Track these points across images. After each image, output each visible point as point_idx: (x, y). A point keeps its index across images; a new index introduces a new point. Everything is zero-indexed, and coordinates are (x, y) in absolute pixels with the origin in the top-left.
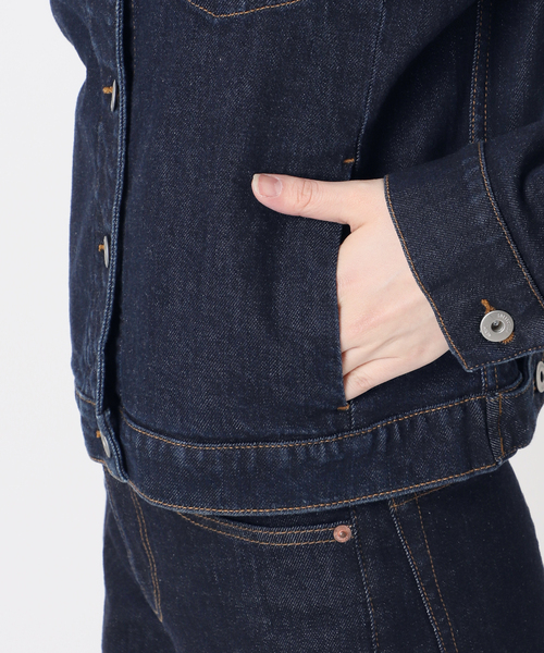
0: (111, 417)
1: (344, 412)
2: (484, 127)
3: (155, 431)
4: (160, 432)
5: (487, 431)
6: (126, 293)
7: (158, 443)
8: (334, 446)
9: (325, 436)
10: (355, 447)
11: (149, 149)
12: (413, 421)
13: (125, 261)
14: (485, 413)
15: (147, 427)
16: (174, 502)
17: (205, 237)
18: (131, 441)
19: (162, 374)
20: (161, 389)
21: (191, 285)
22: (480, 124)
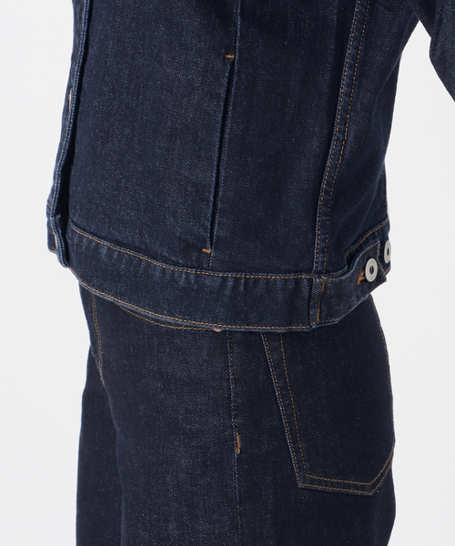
0: (60, 220)
1: (206, 254)
2: (353, 80)
3: (90, 233)
4: (94, 234)
5: (309, 301)
6: (79, 131)
7: (91, 241)
8: (192, 277)
9: (188, 267)
10: (207, 282)
11: (102, 30)
12: (256, 281)
13: (80, 109)
14: (311, 289)
15: (85, 230)
16: (93, 286)
17: (138, 97)
18: (72, 239)
19: (98, 193)
20: (96, 204)
21: (127, 131)
22: (350, 77)
